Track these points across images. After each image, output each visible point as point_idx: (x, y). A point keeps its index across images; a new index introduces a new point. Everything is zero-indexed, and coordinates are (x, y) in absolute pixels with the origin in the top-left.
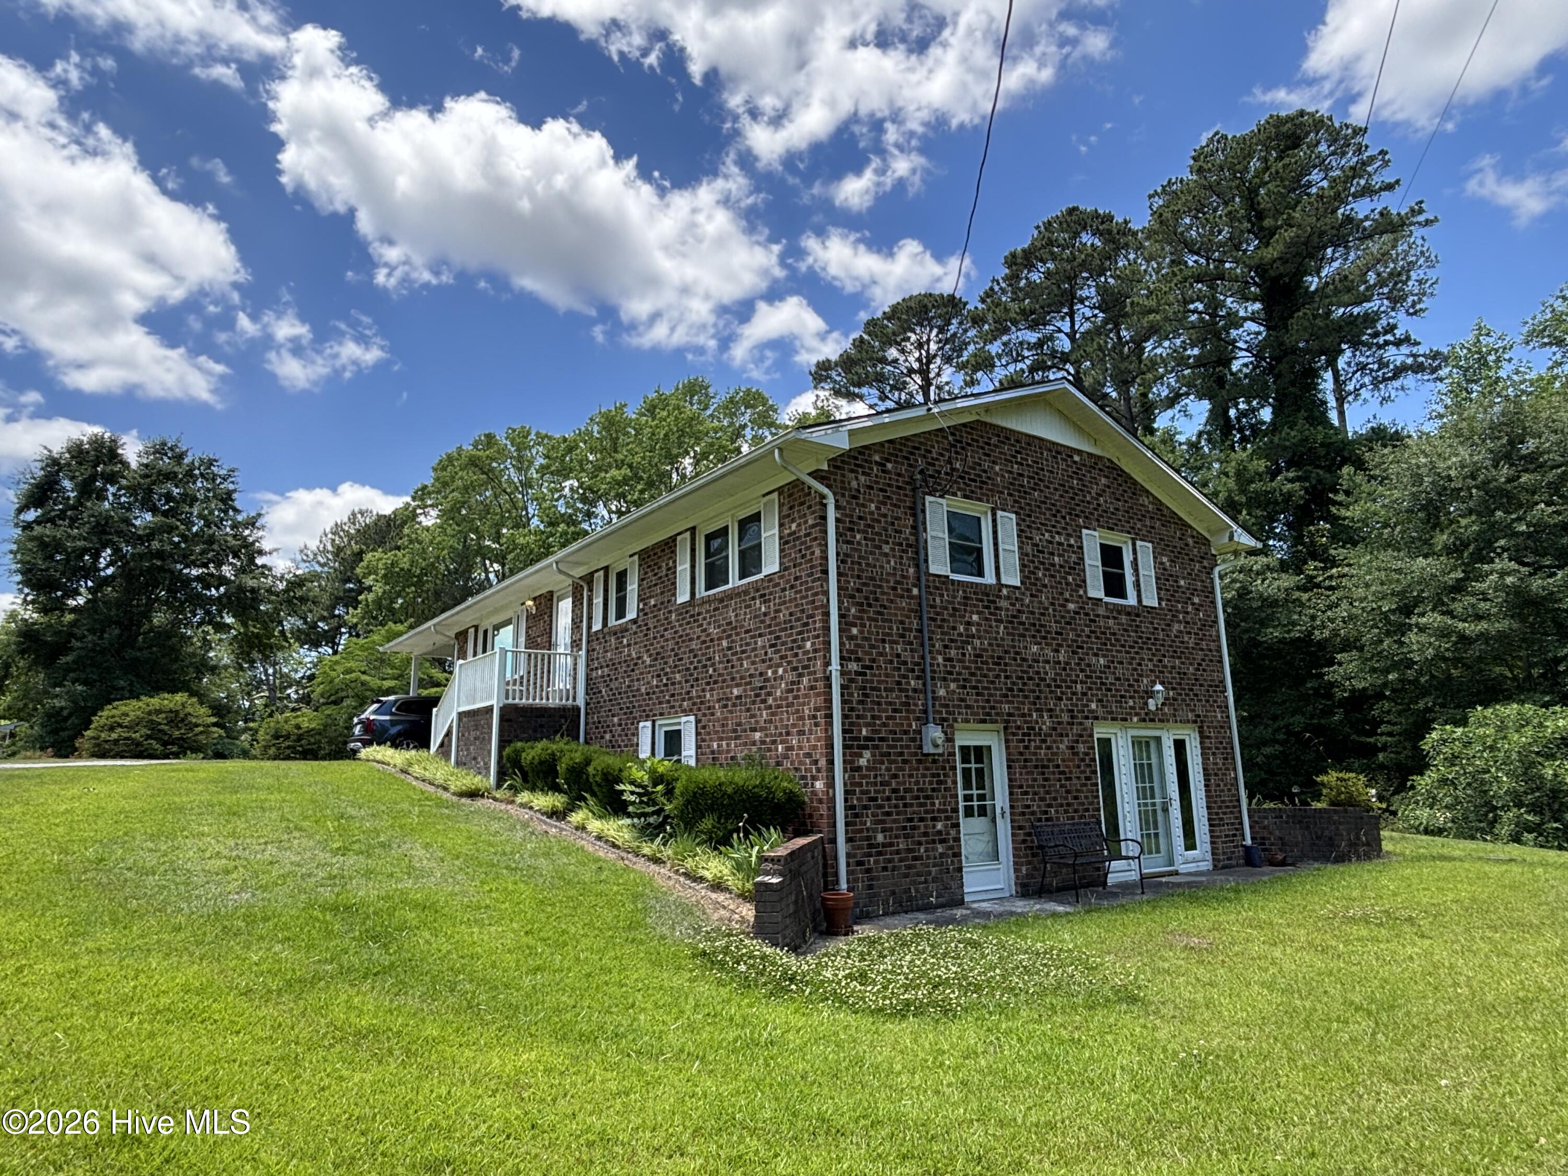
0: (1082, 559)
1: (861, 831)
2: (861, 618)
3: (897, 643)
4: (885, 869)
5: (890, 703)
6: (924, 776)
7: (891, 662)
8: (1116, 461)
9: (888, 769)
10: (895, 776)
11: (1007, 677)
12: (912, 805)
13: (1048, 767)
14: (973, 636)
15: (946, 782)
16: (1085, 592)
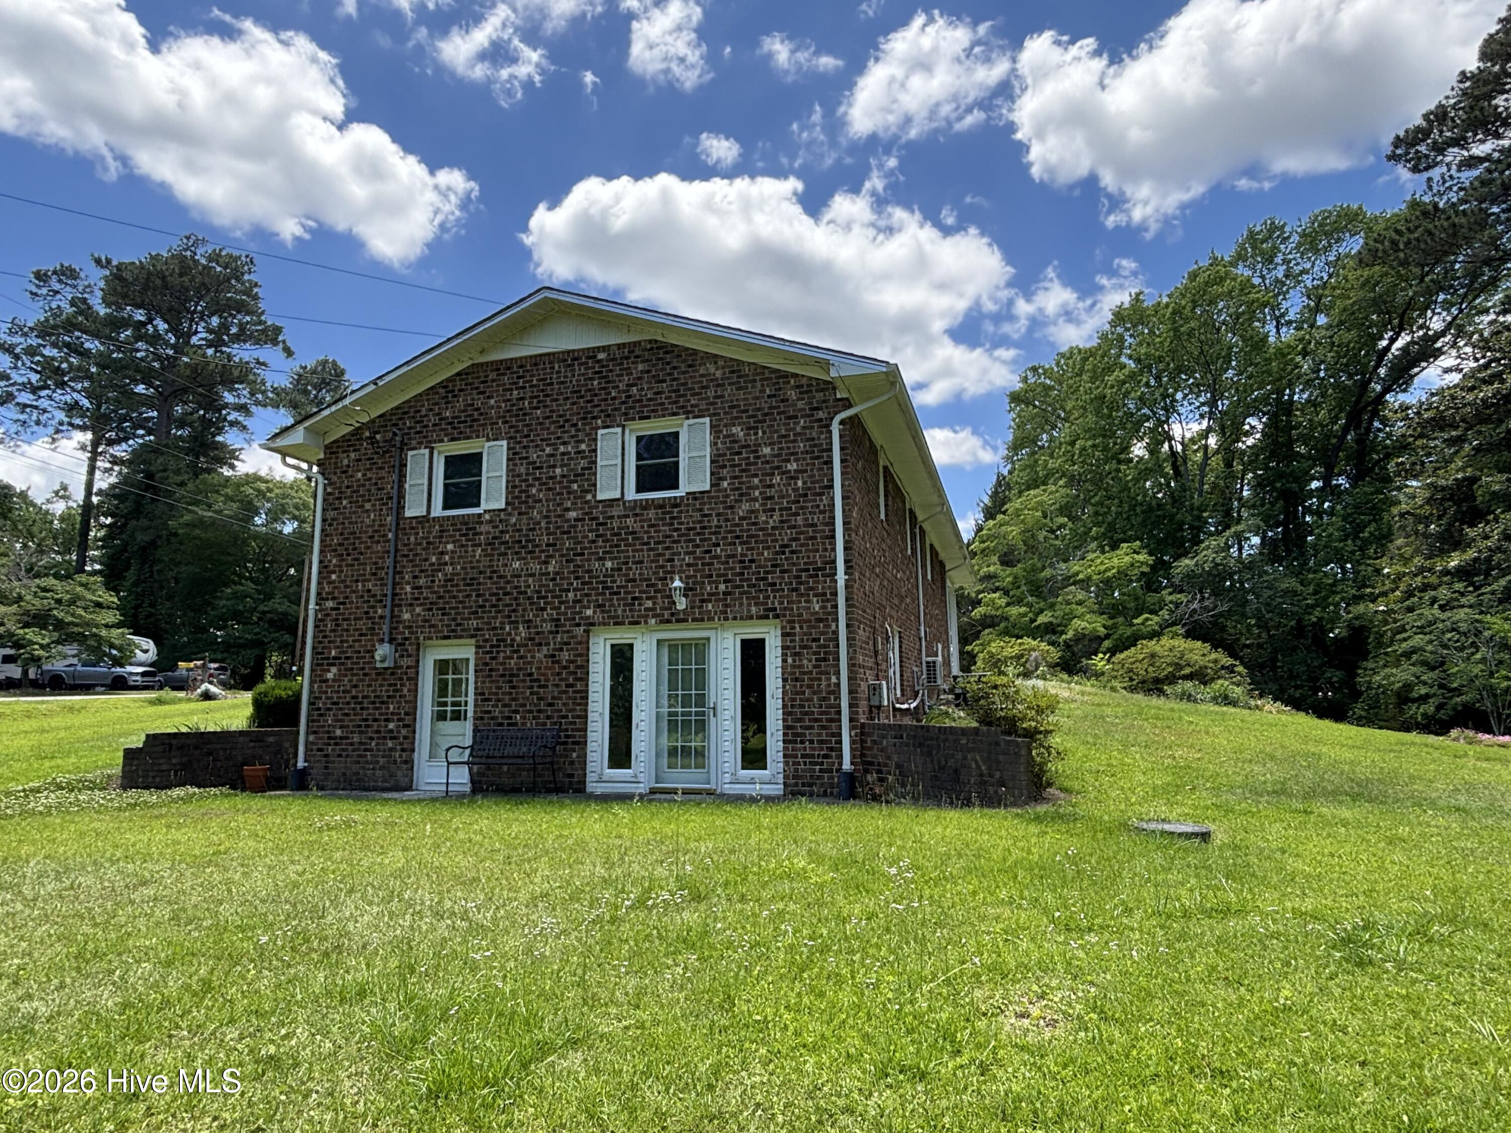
0: (595, 462)
1: (324, 726)
2: (340, 566)
3: (369, 580)
4: (340, 756)
5: (357, 630)
6: (381, 685)
7: (362, 597)
8: (660, 338)
9: (350, 681)
10: (356, 686)
11: (478, 596)
12: (368, 708)
13: (518, 676)
14: (446, 564)
15: (402, 690)
16: (594, 496)
